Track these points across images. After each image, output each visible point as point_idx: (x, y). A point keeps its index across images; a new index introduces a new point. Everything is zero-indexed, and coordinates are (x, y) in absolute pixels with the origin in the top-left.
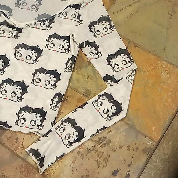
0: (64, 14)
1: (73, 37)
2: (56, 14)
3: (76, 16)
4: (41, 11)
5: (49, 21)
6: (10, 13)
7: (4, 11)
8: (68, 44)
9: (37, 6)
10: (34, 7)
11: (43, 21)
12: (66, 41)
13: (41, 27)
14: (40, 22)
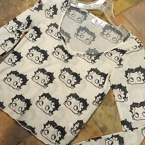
1: (110, 77)
2: (103, 53)
4: (92, 46)
5: (95, 56)
6: (69, 40)
7: (65, 37)
9: (91, 41)
11: (91, 55)
14: (88, 55)
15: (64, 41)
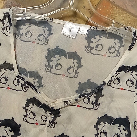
0: (116, 81)
1: (135, 126)
2: (104, 82)
3: (132, 83)
4: (83, 77)
7: (31, 80)
8: (126, 132)
9: (76, 69)
10: (71, 71)
11: (88, 96)
12: (122, 127)
13: (84, 105)
14: (83, 98)
15: (34, 87)
